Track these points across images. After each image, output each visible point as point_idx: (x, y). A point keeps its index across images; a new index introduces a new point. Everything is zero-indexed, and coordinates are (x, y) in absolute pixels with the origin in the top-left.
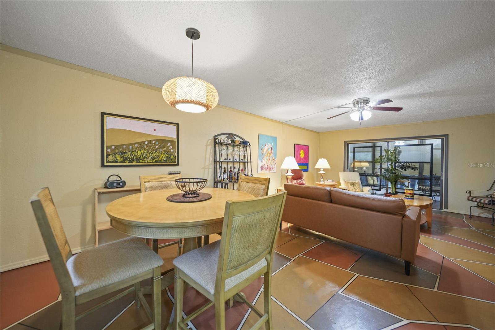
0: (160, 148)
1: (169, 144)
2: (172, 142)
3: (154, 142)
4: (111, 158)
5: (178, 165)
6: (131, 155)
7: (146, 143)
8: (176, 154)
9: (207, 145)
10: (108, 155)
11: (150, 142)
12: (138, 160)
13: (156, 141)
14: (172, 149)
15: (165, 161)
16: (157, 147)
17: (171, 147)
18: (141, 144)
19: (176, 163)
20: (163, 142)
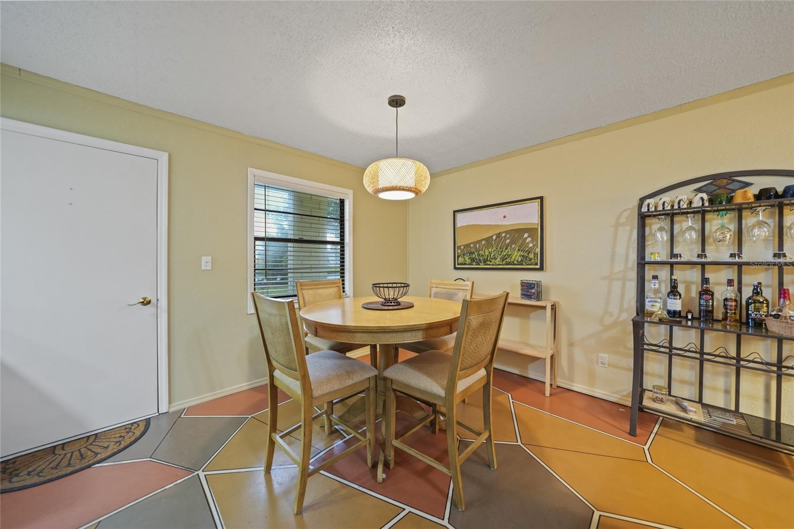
0: (512, 242)
1: (526, 235)
2: (531, 231)
3: (503, 235)
4: (461, 260)
5: (541, 269)
6: (479, 255)
7: (494, 237)
8: (538, 250)
9: (617, 225)
10: (458, 257)
11: (498, 235)
12: (485, 262)
13: (506, 232)
14: (531, 242)
15: (520, 263)
16: (508, 241)
17: (529, 239)
18: (488, 240)
19: (538, 267)
20: (517, 233)
